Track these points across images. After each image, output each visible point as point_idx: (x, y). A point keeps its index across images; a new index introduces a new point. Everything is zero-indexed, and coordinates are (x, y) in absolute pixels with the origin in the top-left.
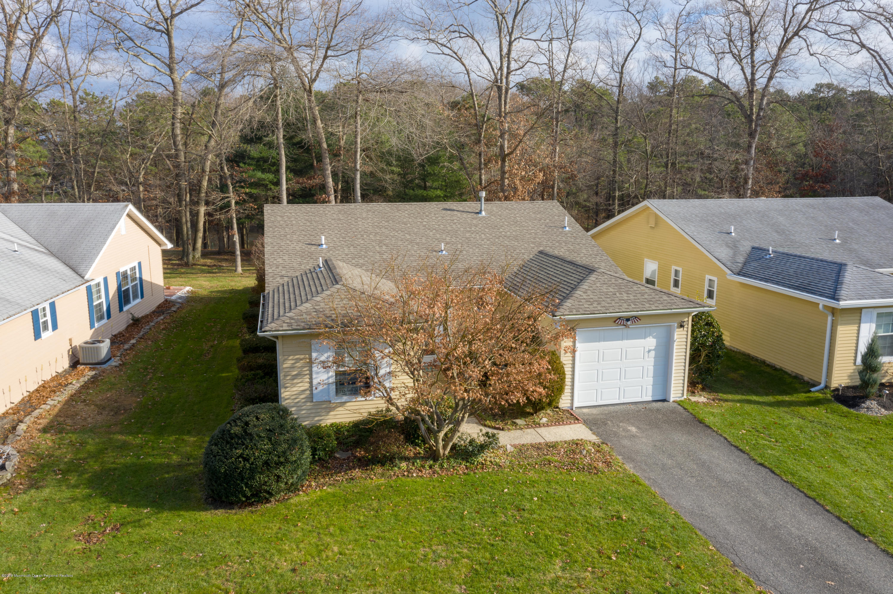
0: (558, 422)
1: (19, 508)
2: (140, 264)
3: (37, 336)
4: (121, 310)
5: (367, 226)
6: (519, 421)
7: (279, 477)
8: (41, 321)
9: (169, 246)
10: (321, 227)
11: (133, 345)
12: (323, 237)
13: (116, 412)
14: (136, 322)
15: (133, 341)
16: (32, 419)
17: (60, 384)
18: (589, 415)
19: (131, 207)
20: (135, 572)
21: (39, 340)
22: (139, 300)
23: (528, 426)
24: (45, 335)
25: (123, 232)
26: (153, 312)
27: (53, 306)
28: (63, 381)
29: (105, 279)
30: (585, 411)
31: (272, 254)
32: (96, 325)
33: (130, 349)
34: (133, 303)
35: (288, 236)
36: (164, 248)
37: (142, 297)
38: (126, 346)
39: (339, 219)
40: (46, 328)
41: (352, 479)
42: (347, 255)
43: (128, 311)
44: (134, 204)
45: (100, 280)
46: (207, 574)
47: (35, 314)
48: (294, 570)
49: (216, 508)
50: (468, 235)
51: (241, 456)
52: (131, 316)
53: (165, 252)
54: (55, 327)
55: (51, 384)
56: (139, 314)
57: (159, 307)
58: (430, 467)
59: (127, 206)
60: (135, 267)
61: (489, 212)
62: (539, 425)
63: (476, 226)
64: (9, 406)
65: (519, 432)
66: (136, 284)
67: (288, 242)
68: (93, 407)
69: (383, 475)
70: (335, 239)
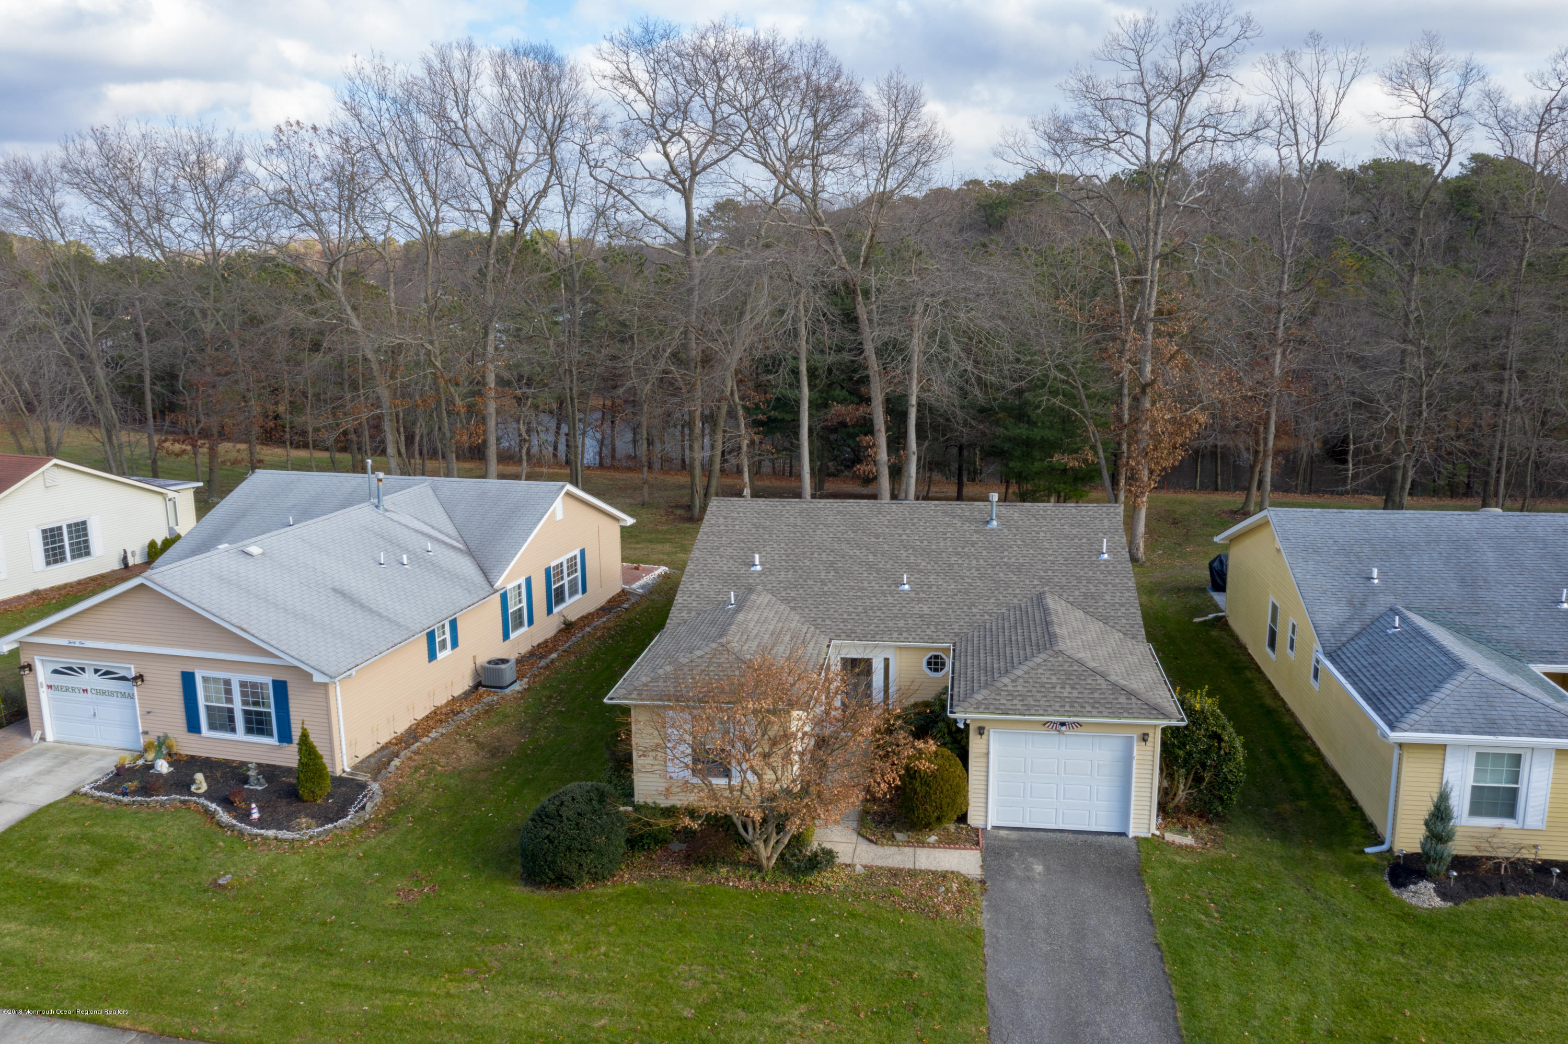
0: (949, 842)
1: (364, 853)
2: (583, 552)
3: (432, 656)
4: (550, 611)
5: (825, 537)
6: (899, 836)
7: (581, 865)
8: (437, 640)
9: (630, 521)
10: (767, 536)
11: (552, 662)
12: (757, 556)
13: (494, 752)
14: (568, 627)
15: (554, 656)
16: (409, 754)
17: (452, 711)
18: (1008, 840)
19: (569, 487)
20: (430, 935)
21: (434, 662)
22: (579, 596)
23: (908, 844)
24: (441, 655)
25: (560, 516)
26: (602, 609)
27: (453, 624)
28: (456, 707)
29: (529, 581)
30: (1003, 833)
31: (692, 575)
32: (513, 636)
33: (547, 667)
34: (569, 601)
35: (722, 549)
36: (623, 524)
37: (584, 590)
38: (543, 663)
39: (795, 526)
40: (443, 645)
41: (667, 877)
42: (780, 582)
43: (560, 613)
44: (571, 483)
45: (522, 581)
46: (483, 950)
47: (431, 636)
48: (555, 962)
49: (526, 885)
50: (953, 559)
51: (548, 837)
52: (562, 619)
53: (624, 529)
54: (455, 644)
55: (444, 710)
56: (573, 617)
57: (609, 601)
58: (751, 877)
59: (563, 487)
60: (575, 557)
61: (1006, 523)
62: (923, 844)
63: (973, 544)
64: (394, 735)
65: (894, 849)
66: (576, 578)
67: (718, 558)
68: (473, 745)
69: (699, 878)
70: (776, 557)
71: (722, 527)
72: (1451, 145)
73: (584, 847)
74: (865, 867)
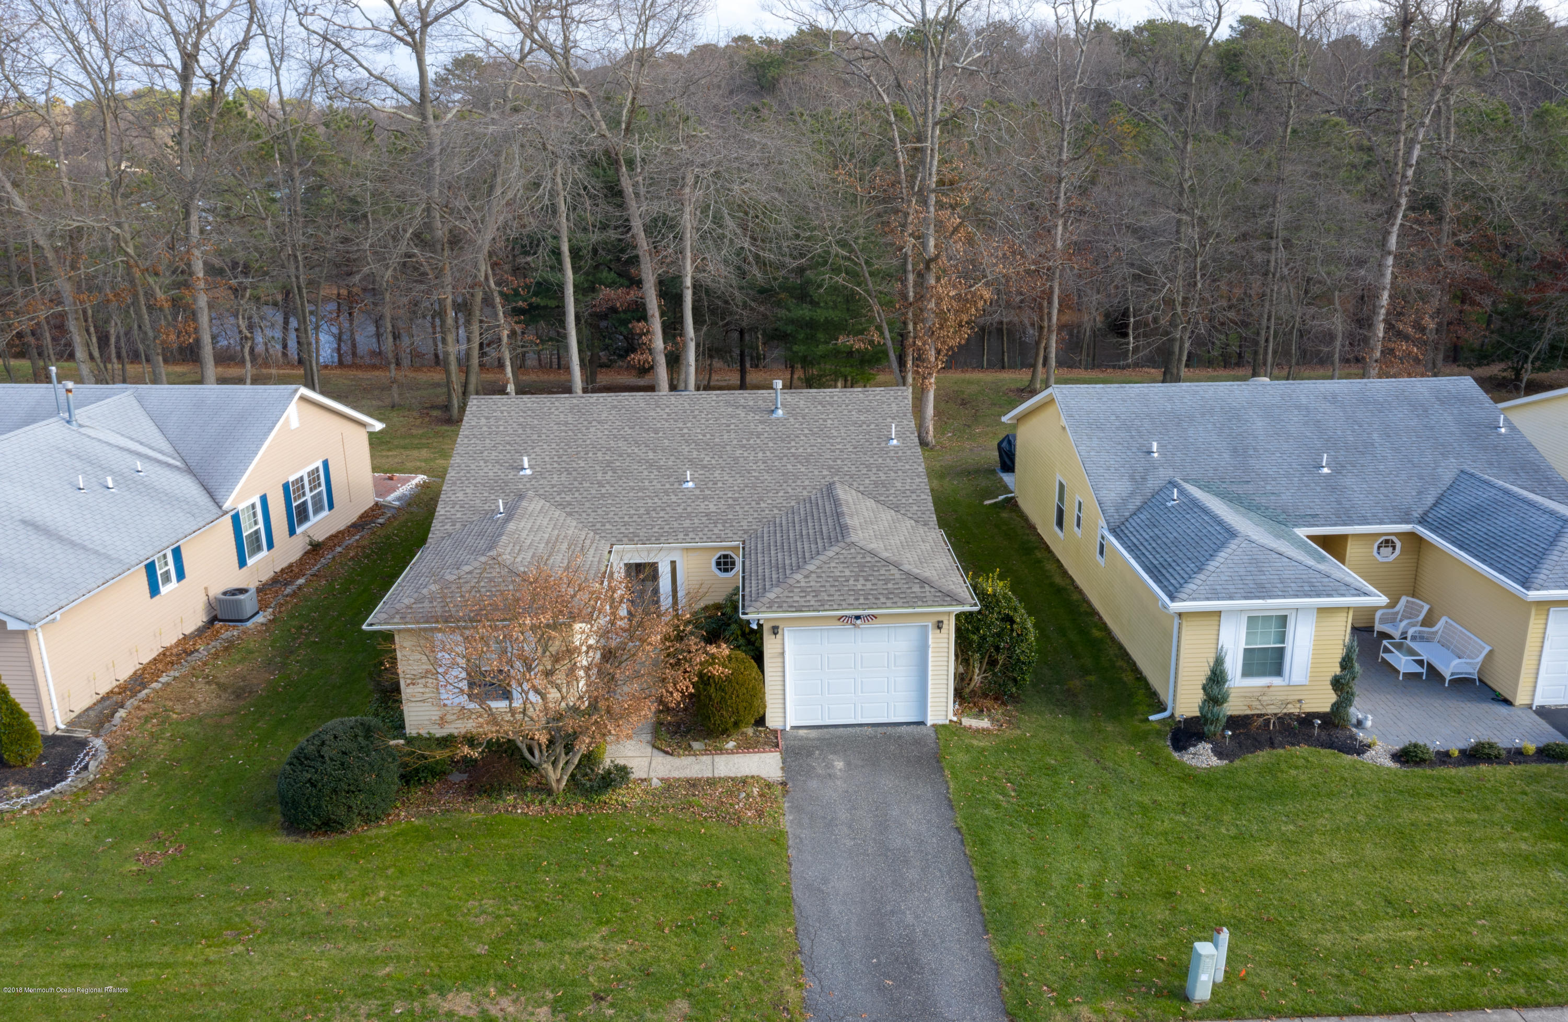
0: (748, 746)
1: (92, 818)
2: (326, 464)
3: (154, 590)
4: (292, 532)
5: (600, 434)
6: (696, 745)
7: (350, 807)
8: (159, 572)
9: (378, 426)
10: (535, 437)
11: (300, 588)
12: (526, 459)
13: (238, 694)
14: (316, 548)
15: (301, 581)
16: (136, 703)
17: (185, 651)
18: (807, 739)
19: (304, 391)
20: (181, 900)
21: (158, 597)
22: (325, 513)
23: (706, 752)
24: (164, 590)
25: (295, 423)
26: (354, 525)
27: (177, 553)
28: (189, 646)
29: (264, 499)
30: (802, 732)
31: (454, 483)
32: (250, 562)
33: (294, 594)
34: (314, 520)
35: (486, 453)
36: (371, 429)
37: (331, 506)
38: (288, 590)
39: (566, 423)
40: (167, 578)
41: (448, 811)
42: (553, 486)
43: (304, 533)
44: (306, 385)
45: (256, 500)
46: (244, 909)
47: (150, 569)
48: (329, 913)
49: (288, 835)
50: (738, 452)
51: (310, 780)
52: (308, 540)
53: (371, 435)
54: (181, 575)
55: (175, 651)
56: (320, 537)
57: (361, 517)
58: (541, 803)
59: (296, 391)
60: (317, 469)
61: (792, 411)
62: (721, 751)
63: (759, 435)
64: (115, 684)
65: (693, 758)
66: (320, 493)
67: (482, 463)
68: (214, 686)
69: (483, 809)
70: (547, 459)
71: (485, 429)
72: (1220, 7)
73: (352, 788)
74: (662, 780)
